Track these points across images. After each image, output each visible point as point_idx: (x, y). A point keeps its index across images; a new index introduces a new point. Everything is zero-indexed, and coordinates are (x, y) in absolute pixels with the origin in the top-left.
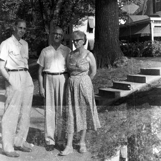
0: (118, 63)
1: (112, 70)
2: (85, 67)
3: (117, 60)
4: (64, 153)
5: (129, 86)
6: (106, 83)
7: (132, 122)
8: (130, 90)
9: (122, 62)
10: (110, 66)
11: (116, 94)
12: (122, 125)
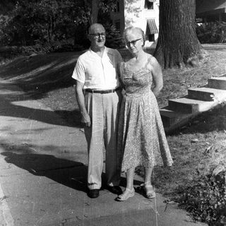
0: (193, 60)
1: (186, 70)
2: (146, 79)
3: (193, 56)
4: (123, 197)
5: (211, 96)
6: (178, 91)
7: (219, 151)
8: (213, 100)
9: (200, 58)
10: (182, 65)
11: (193, 108)
12: (205, 154)
